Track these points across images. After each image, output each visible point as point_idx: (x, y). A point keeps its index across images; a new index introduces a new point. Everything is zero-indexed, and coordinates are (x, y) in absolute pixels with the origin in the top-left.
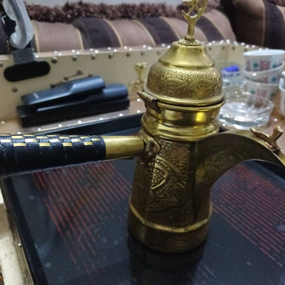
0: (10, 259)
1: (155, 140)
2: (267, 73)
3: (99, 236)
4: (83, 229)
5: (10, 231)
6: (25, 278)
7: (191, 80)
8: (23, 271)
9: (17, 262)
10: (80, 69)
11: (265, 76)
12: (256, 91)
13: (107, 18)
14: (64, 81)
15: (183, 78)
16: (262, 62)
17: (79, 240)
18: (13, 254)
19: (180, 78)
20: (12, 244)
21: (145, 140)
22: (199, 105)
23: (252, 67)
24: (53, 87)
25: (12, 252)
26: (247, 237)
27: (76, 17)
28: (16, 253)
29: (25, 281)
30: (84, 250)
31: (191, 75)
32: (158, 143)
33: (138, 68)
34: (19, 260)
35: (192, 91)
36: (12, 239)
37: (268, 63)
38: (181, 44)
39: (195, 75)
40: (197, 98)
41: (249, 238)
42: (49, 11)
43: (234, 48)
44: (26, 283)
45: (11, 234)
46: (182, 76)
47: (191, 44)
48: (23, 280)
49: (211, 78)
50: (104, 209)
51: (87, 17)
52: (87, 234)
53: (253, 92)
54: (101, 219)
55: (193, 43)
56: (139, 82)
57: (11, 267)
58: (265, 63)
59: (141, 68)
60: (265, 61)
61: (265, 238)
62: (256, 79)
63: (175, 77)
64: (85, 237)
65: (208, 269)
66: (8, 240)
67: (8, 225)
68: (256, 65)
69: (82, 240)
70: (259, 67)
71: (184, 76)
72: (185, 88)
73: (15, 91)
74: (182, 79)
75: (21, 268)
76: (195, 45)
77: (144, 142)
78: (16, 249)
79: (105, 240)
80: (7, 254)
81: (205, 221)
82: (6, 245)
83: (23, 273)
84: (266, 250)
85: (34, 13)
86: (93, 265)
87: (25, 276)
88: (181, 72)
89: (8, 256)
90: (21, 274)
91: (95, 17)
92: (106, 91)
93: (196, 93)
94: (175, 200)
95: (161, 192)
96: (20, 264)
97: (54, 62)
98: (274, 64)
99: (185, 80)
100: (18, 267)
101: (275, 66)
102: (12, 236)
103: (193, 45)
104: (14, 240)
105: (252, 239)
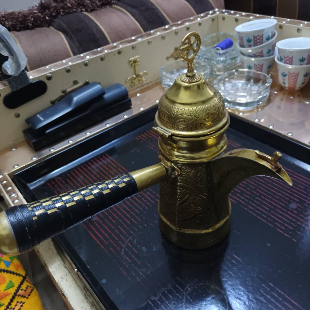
0: (66, 280)
1: (175, 164)
2: (262, 47)
3: (138, 246)
4: (123, 242)
5: (59, 256)
6: (85, 295)
7: (199, 115)
8: (82, 289)
9: (74, 282)
10: (76, 79)
11: (259, 51)
12: (252, 65)
13: (86, 11)
14: (63, 94)
15: (192, 114)
16: (255, 37)
17: (122, 252)
18: (67, 276)
19: (189, 114)
20: (63, 267)
21: (166, 166)
22: (209, 134)
23: (246, 43)
24: (53, 103)
25: (66, 274)
26: (264, 221)
27: (55, 17)
28: (70, 274)
29: (86, 296)
30: (130, 261)
31: (198, 111)
32: (178, 167)
33: (131, 62)
34: (74, 279)
35: (201, 124)
36: (62, 262)
37: (261, 36)
38: (184, 82)
39: (202, 109)
40: (206, 128)
41: (266, 222)
42: (25, 17)
43: (224, 18)
44: (87, 298)
45: (60, 258)
46: (190, 113)
47: (193, 81)
48: (84, 296)
49: (215, 108)
50: (136, 220)
51: (67, 13)
52: (128, 246)
53: (250, 68)
54: (136, 230)
55: (194, 80)
56: (134, 76)
57: (70, 287)
58: (258, 37)
59: (135, 62)
60: (258, 36)
61: (280, 218)
62: (252, 55)
63: (184, 114)
64: (127, 249)
65: (236, 257)
66: (59, 265)
67: (56, 252)
68: (249, 41)
69: (126, 252)
70: (252, 43)
71: (191, 112)
72: (194, 123)
73: (18, 116)
74: (190, 115)
75: (79, 286)
76: (196, 82)
77: (166, 168)
78: (68, 270)
79: (144, 249)
80: (62, 277)
81: (227, 218)
82: (59, 269)
83: (82, 290)
84: (281, 229)
85: (10, 23)
86: (141, 274)
87: (85, 293)
88: (188, 110)
89: (64, 278)
90: (80, 291)
91: (74, 12)
92: (106, 96)
93: (205, 124)
94: (200, 208)
95: (187, 204)
96: (76, 283)
97: (49, 78)
98: (267, 36)
99: (194, 116)
100: (76, 286)
101: (268, 39)
102: (61, 260)
103: (195, 81)
104: (64, 263)
105: (269, 221)
